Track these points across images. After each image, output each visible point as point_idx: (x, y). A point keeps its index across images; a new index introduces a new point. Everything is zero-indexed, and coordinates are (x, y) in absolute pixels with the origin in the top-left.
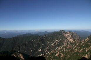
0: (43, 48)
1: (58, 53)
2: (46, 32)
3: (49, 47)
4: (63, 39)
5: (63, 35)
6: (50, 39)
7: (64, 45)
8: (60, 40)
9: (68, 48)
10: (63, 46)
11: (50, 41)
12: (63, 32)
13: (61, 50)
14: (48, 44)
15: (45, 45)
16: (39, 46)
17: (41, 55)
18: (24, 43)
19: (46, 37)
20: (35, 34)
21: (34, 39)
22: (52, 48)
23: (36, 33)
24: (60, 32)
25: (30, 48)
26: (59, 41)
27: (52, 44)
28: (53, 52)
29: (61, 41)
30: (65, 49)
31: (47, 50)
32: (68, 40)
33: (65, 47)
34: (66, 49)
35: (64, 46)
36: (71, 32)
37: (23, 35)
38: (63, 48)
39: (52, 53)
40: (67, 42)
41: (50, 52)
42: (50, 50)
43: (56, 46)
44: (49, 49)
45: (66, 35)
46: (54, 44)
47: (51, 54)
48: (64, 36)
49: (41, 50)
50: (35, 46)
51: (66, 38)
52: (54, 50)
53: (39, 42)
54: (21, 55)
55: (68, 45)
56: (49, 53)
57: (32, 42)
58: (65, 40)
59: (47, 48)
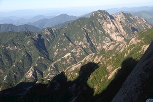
3: (55, 65)
6: (61, 42)
11: (61, 47)
12: (101, 18)
14: (55, 54)
16: (29, 61)
19: (52, 34)
26: (85, 44)
27: (66, 56)
50: (17, 64)
58: (104, 42)
59: (51, 67)
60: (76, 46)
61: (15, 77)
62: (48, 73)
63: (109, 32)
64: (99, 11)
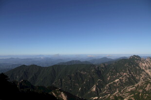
0: (100, 87)
1: (128, 98)
2: (105, 58)
3: (109, 85)
4: (136, 73)
5: (137, 65)
6: (112, 72)
7: (140, 83)
8: (130, 73)
9: (147, 89)
10: (136, 85)
11: (112, 75)
12: (137, 60)
13: (132, 92)
14: (108, 79)
15: (103, 80)
16: (93, 81)
17: (97, 98)
18: (68, 76)
19: (105, 67)
20: (86, 62)
21: (84, 70)
22: (116, 88)
23: (87, 60)
24: (130, 58)
25: (77, 84)
26: (128, 75)
27: (116, 81)
28: (117, 95)
29: (132, 75)
30: (141, 91)
31: (107, 89)
32: (147, 74)
33: (141, 87)
34: (143, 92)
35: (138, 85)
37: (68, 62)
38: (137, 88)
39: (115, 97)
40: (146, 78)
41: (111, 94)
43: (122, 85)
44: (110, 88)
45: (143, 65)
46: (120, 79)
47: (113, 98)
48: (139, 67)
49: (96, 89)
50: (86, 82)
51: (143, 70)
52: (120, 91)
53: (94, 75)
54: (63, 94)
55: (147, 84)
56: (110, 96)
57: (81, 75)
58: (141, 74)
59: (107, 87)
60: (122, 76)
61: (85, 89)
62: (105, 90)
63: (143, 68)
64: (134, 55)
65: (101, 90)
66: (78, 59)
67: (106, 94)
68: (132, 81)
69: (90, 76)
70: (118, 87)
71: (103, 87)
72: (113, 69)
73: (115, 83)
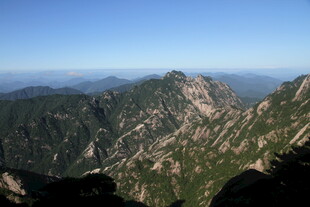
0: (103, 145)
1: (162, 160)
2: (112, 79)
3: (124, 140)
4: (177, 108)
5: (179, 91)
6: (128, 109)
7: (183, 129)
8: (166, 109)
9: (195, 138)
10: (177, 133)
11: (129, 116)
12: (179, 81)
13: (169, 147)
14: (121, 125)
15: (111, 129)
16: (86, 135)
17: (97, 171)
18: (21, 128)
19: (113, 98)
20: (66, 89)
21: (63, 110)
22: (137, 143)
23: (68, 85)
24: (166, 77)
25: (48, 147)
26: (162, 113)
27: (138, 128)
28: (141, 159)
29: (169, 114)
30: (185, 143)
31: (119, 149)
32: (196, 109)
33: (186, 136)
34: (188, 144)
35: (181, 133)
36: (207, 79)
37: (16, 93)
38: (177, 139)
39: (137, 162)
40: (194, 118)
41: (129, 157)
42: (128, 148)
43: (151, 135)
44: (126, 145)
45: (189, 91)
46: (146, 124)
47: (133, 165)
48: (182, 95)
49: (96, 152)
50: (70, 138)
51: (190, 102)
52: (146, 149)
53: (87, 118)
55: (195, 128)
56: (125, 163)
57: (54, 122)
58: (186, 110)
59: (119, 143)
60: (149, 116)
61: (68, 155)
62: (114, 151)
63: (190, 98)
64: (174, 71)
65: (105, 152)
66: (45, 83)
67: (118, 159)
68: (168, 125)
69: (77, 123)
70: (143, 141)
71: (110, 145)
72: (131, 104)
73: (135, 133)
